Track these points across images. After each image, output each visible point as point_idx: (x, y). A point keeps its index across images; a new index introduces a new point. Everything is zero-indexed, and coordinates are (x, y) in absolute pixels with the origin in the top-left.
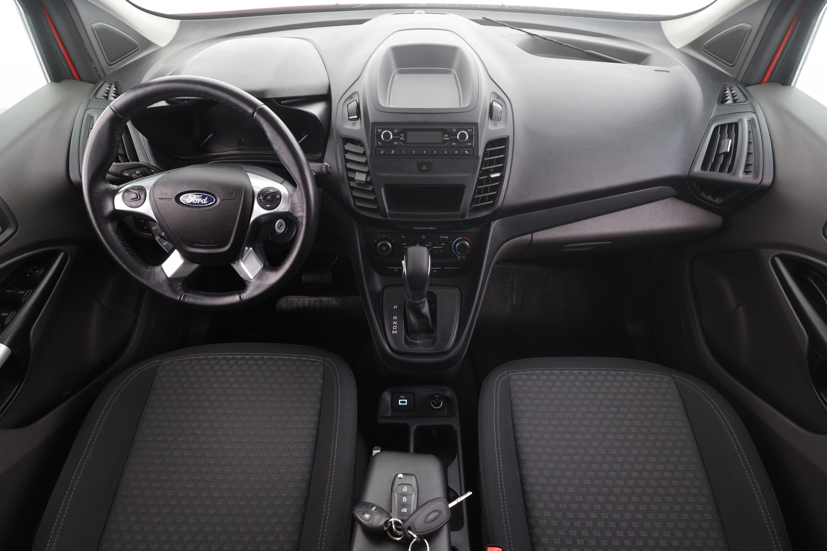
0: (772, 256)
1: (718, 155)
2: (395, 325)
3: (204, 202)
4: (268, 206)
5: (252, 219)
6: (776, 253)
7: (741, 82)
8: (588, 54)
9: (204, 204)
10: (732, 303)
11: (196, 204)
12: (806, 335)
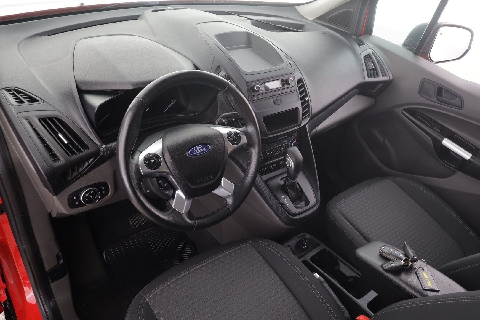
0: (401, 111)
1: (370, 70)
2: (285, 200)
3: (204, 151)
4: (236, 142)
5: (228, 153)
6: (402, 109)
7: (355, 34)
8: (280, 27)
9: (204, 152)
10: (382, 140)
11: (200, 153)
12: (431, 140)
